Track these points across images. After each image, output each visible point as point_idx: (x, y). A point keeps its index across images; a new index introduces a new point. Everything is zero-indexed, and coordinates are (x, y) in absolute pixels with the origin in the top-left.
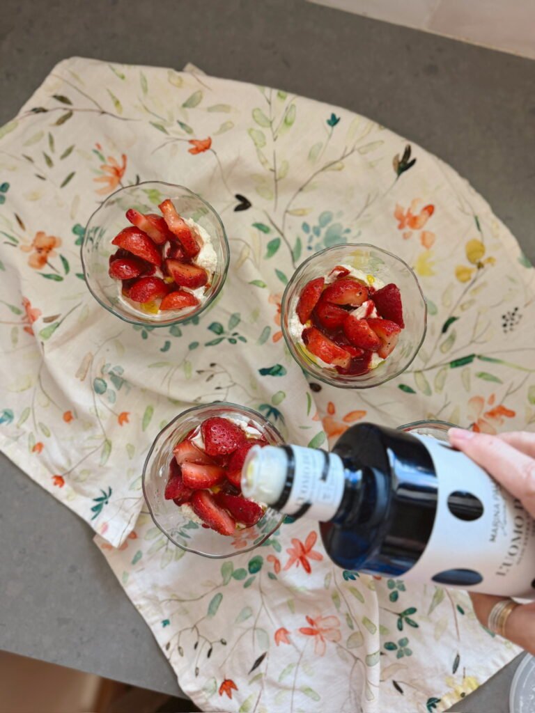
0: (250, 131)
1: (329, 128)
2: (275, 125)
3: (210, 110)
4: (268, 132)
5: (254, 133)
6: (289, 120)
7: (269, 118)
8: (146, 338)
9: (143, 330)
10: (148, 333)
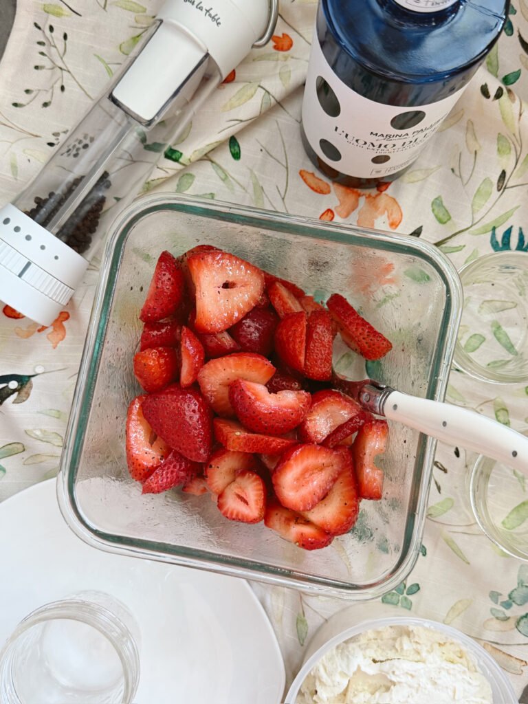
8: (418, 585)
9: (408, 594)
10: (408, 586)
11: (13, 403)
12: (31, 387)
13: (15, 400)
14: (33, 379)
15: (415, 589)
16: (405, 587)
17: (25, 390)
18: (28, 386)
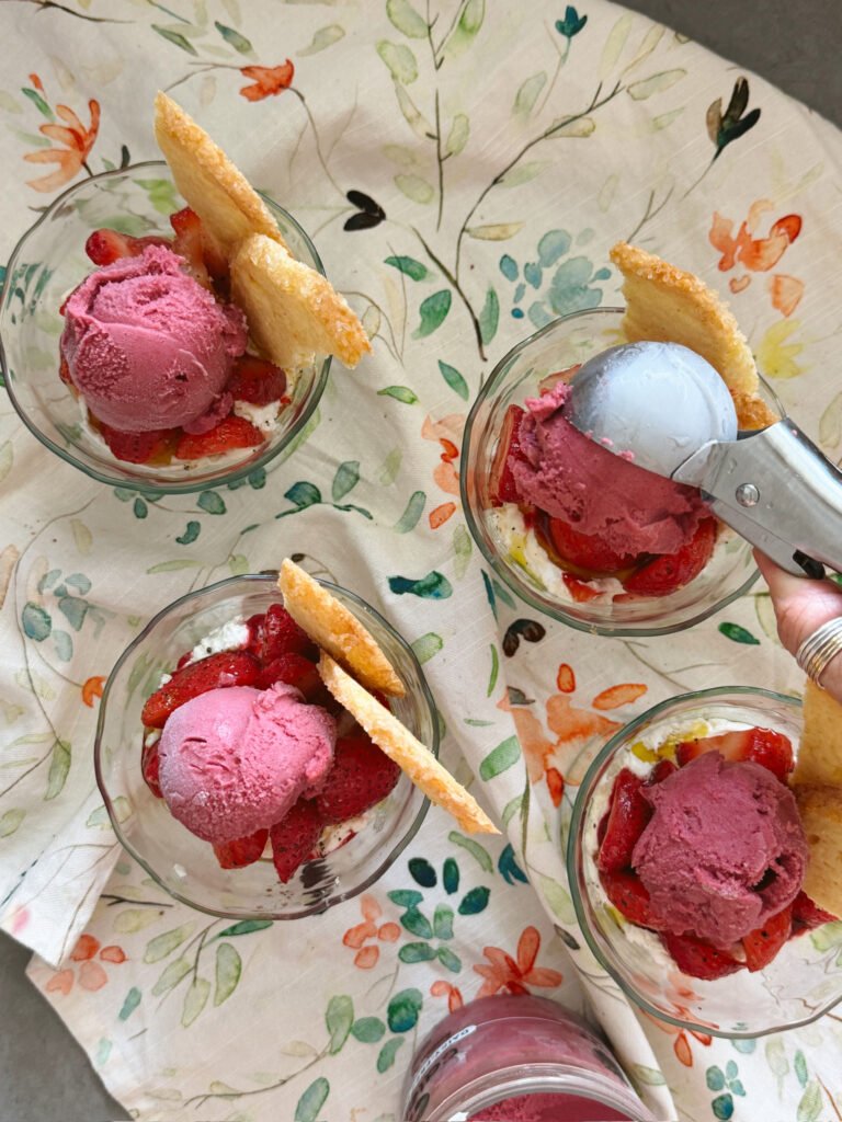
0: (381, 47)
1: (564, 39)
2: (437, 36)
4: (421, 49)
5: (389, 52)
6: (469, 22)
8: (144, 517)
9: (137, 500)
10: (149, 505)
11: (720, 100)
12: (711, 134)
13: (720, 105)
14: (714, 150)
15: (141, 512)
16: (149, 500)
17: (716, 125)
18: (715, 133)
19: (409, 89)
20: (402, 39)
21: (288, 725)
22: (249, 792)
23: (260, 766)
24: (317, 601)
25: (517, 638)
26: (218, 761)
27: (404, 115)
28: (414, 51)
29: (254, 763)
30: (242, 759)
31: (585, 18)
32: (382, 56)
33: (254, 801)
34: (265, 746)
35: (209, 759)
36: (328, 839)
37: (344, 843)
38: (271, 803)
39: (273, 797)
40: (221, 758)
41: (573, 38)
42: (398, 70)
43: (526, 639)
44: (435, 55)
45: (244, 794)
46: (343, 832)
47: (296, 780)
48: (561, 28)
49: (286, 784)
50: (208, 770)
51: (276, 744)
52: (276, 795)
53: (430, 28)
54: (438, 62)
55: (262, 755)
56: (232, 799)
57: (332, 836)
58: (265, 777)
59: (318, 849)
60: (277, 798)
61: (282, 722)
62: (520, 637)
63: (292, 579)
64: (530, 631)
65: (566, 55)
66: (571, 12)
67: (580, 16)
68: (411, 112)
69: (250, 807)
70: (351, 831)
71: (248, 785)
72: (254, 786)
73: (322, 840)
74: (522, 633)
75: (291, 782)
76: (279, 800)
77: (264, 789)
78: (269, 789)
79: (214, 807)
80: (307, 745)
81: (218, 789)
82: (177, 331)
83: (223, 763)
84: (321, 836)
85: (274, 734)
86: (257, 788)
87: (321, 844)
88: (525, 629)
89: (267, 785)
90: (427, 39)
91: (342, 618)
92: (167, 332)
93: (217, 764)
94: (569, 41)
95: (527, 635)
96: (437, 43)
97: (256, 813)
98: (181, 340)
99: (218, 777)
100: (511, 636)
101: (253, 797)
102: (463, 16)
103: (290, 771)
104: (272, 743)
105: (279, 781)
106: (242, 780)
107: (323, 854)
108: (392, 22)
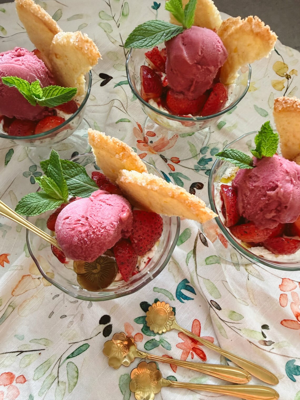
0: (99, 24)
1: (155, 11)
2: (116, 18)
3: (69, 20)
4: (112, 23)
5: (102, 25)
6: (125, 13)
7: (111, 15)
19: (111, 34)
20: (106, 21)
21: (107, 201)
22: (95, 230)
23: (97, 219)
24: (106, 142)
25: (194, 189)
26: (78, 222)
27: (111, 41)
28: (110, 24)
29: (94, 218)
30: (89, 217)
31: (160, 4)
32: (101, 26)
33: (99, 235)
34: (98, 210)
35: (74, 223)
36: (140, 264)
37: (147, 264)
38: (108, 234)
39: (107, 231)
40: (79, 220)
41: (158, 9)
42: (106, 30)
43: (197, 189)
44: (117, 24)
45: (94, 232)
46: (145, 259)
47: (117, 222)
48: (153, 8)
49: (112, 224)
50: (75, 227)
51: (103, 208)
52: (109, 230)
53: (113, 17)
54: (118, 25)
55: (98, 214)
56: (89, 237)
57: (141, 262)
58: (101, 222)
59: (137, 270)
60: (111, 232)
61: (104, 200)
62: (195, 189)
63: (94, 136)
64: (198, 186)
65: (157, 14)
66: (155, 3)
67: (158, 3)
68: (113, 40)
69: (98, 238)
70: (148, 258)
71: (94, 227)
72: (97, 227)
73: (137, 265)
74: (195, 187)
75: (115, 223)
76: (112, 232)
77: (102, 228)
78: (105, 228)
79: (82, 243)
80: (117, 207)
81: (81, 234)
82: (28, 66)
83: (80, 222)
84: (137, 264)
85: (101, 205)
86: (99, 228)
87: (138, 267)
88: (196, 186)
89: (103, 226)
90: (113, 20)
91: (118, 145)
92: (24, 66)
93: (79, 223)
94: (157, 11)
95: (197, 188)
96: (116, 21)
97: (102, 241)
98: (30, 70)
99: (80, 229)
100: (192, 190)
101: (98, 233)
102: (123, 12)
103: (113, 218)
104: (101, 208)
105: (109, 223)
106: (91, 226)
107: (139, 270)
108: (101, 19)
